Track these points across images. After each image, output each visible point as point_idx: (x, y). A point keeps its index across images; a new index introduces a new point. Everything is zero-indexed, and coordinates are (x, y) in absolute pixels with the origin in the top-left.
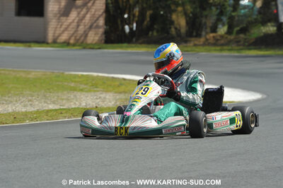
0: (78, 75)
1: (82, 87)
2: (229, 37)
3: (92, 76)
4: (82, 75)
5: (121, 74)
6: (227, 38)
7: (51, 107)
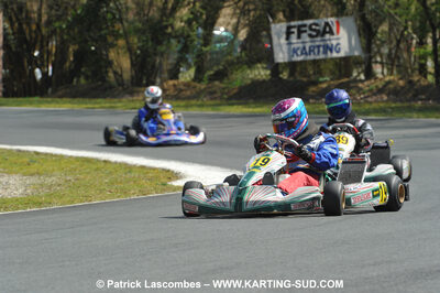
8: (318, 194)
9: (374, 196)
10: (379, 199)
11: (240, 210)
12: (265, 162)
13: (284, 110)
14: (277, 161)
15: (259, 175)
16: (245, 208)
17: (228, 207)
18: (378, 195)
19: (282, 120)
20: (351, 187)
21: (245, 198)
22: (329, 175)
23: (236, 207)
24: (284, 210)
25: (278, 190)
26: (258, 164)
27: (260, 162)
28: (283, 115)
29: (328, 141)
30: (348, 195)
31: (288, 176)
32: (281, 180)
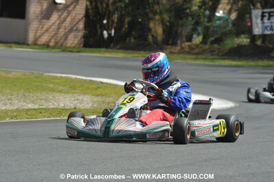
0: (56, 77)
1: (60, 88)
2: (204, 46)
3: (71, 79)
4: (61, 77)
5: (99, 77)
6: (201, 47)
7: (30, 106)
8: (169, 127)
9: (214, 130)
10: (219, 132)
11: (107, 136)
12: (131, 101)
13: (151, 62)
14: (141, 100)
15: (125, 110)
16: (111, 135)
17: (99, 134)
18: (218, 129)
19: (148, 69)
20: (196, 122)
21: (112, 127)
22: (183, 112)
23: (104, 133)
24: (141, 138)
25: (138, 123)
26: (125, 102)
27: (127, 100)
28: (149, 65)
29: (183, 86)
30: (193, 129)
31: (149, 112)
32: (143, 114)
